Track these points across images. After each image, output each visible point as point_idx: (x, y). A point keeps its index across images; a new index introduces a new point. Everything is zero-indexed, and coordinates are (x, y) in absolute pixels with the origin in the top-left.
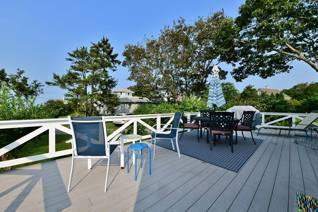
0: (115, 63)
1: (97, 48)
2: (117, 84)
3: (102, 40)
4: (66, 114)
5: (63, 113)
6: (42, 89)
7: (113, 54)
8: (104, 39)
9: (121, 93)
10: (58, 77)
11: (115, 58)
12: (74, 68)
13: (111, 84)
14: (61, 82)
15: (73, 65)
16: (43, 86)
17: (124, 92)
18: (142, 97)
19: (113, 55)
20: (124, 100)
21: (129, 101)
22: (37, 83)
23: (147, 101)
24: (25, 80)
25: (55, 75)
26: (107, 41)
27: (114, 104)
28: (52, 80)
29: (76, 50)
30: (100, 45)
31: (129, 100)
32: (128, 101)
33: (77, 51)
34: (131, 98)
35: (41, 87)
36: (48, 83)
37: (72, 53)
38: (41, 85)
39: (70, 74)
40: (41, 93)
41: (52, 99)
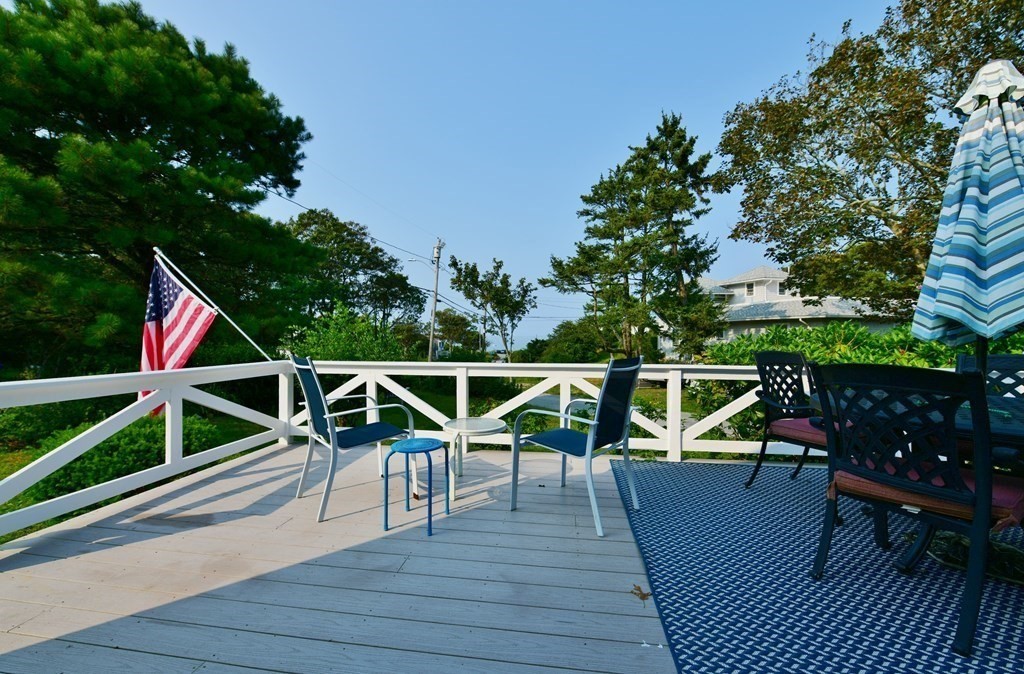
0: (703, 188)
1: (645, 157)
2: (716, 259)
3: (658, 128)
4: (596, 356)
5: (590, 354)
6: (535, 298)
7: (692, 160)
8: (665, 122)
9: (750, 286)
10: (560, 263)
11: (702, 171)
12: (592, 232)
13: (693, 263)
14: (566, 275)
15: (591, 225)
16: (536, 289)
17: (759, 283)
18: (815, 298)
19: (696, 164)
20: (758, 315)
21: (777, 317)
22: (525, 285)
23: (859, 311)
24: (505, 281)
25: (554, 259)
26: (676, 122)
27: (704, 329)
28: (549, 273)
29: (598, 183)
30: (653, 146)
31: (776, 313)
32: (770, 318)
33: (601, 183)
34: (788, 303)
35: (533, 294)
36: (543, 282)
37: (589, 193)
38: (532, 287)
39: (583, 250)
40: (533, 307)
41: (569, 319)
